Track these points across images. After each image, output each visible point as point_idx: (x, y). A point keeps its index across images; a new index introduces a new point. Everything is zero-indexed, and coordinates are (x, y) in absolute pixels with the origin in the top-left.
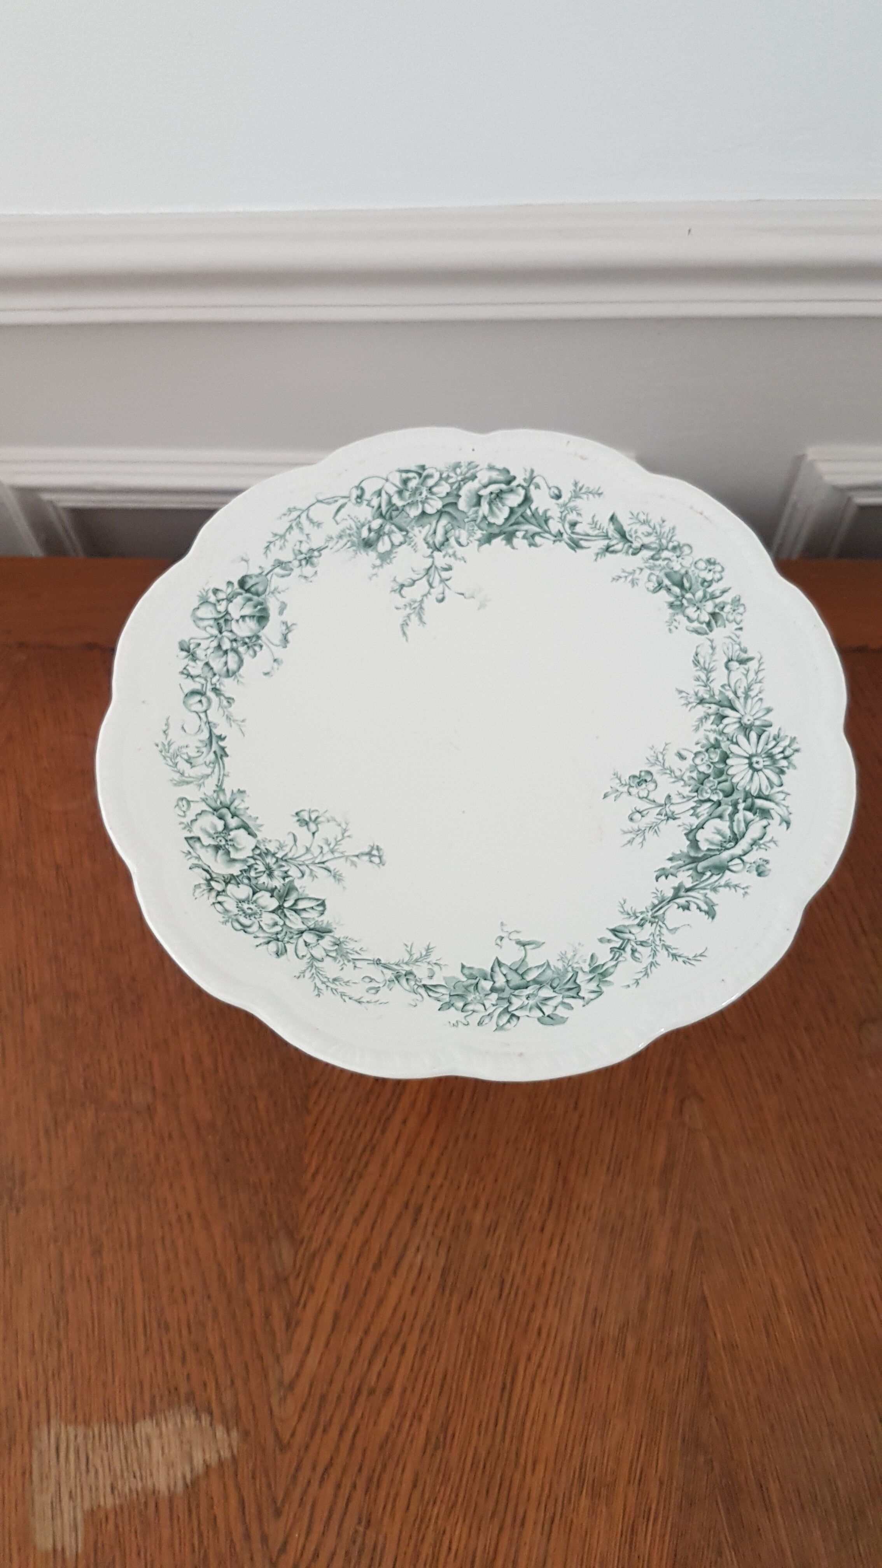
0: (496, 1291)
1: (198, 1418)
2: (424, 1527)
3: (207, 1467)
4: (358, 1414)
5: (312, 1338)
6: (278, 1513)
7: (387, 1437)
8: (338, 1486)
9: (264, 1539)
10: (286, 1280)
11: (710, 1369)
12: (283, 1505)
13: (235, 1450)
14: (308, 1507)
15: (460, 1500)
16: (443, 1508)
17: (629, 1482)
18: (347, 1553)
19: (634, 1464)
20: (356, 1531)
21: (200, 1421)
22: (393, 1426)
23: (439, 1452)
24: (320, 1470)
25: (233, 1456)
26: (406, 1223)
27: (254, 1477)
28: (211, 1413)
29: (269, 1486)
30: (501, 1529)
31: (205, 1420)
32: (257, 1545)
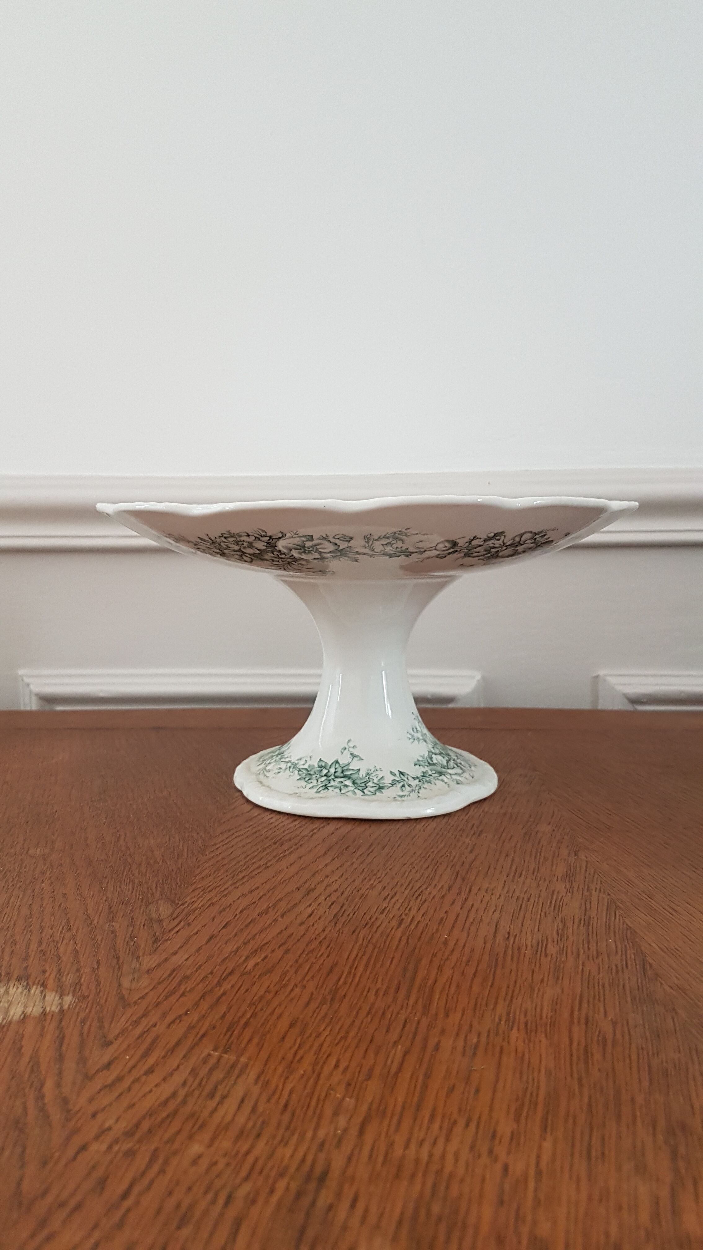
0: (394, 923)
1: (28, 987)
2: (301, 1052)
3: (25, 1018)
4: (226, 986)
5: (181, 947)
6: (108, 1044)
7: (262, 997)
8: (191, 1028)
9: (82, 1060)
10: (160, 921)
11: (651, 961)
12: (116, 1038)
13: (66, 1007)
14: (149, 1039)
15: (352, 1034)
16: (329, 1039)
17: (572, 1022)
18: (193, 1070)
19: (576, 1013)
20: (209, 1055)
21: (29, 991)
22: (268, 991)
23: (325, 1007)
24: (169, 1019)
25: (62, 1011)
26: (298, 896)
27: (84, 1021)
28: (44, 985)
29: (101, 1027)
30: (406, 1053)
31: (35, 990)
32: (70, 1065)
